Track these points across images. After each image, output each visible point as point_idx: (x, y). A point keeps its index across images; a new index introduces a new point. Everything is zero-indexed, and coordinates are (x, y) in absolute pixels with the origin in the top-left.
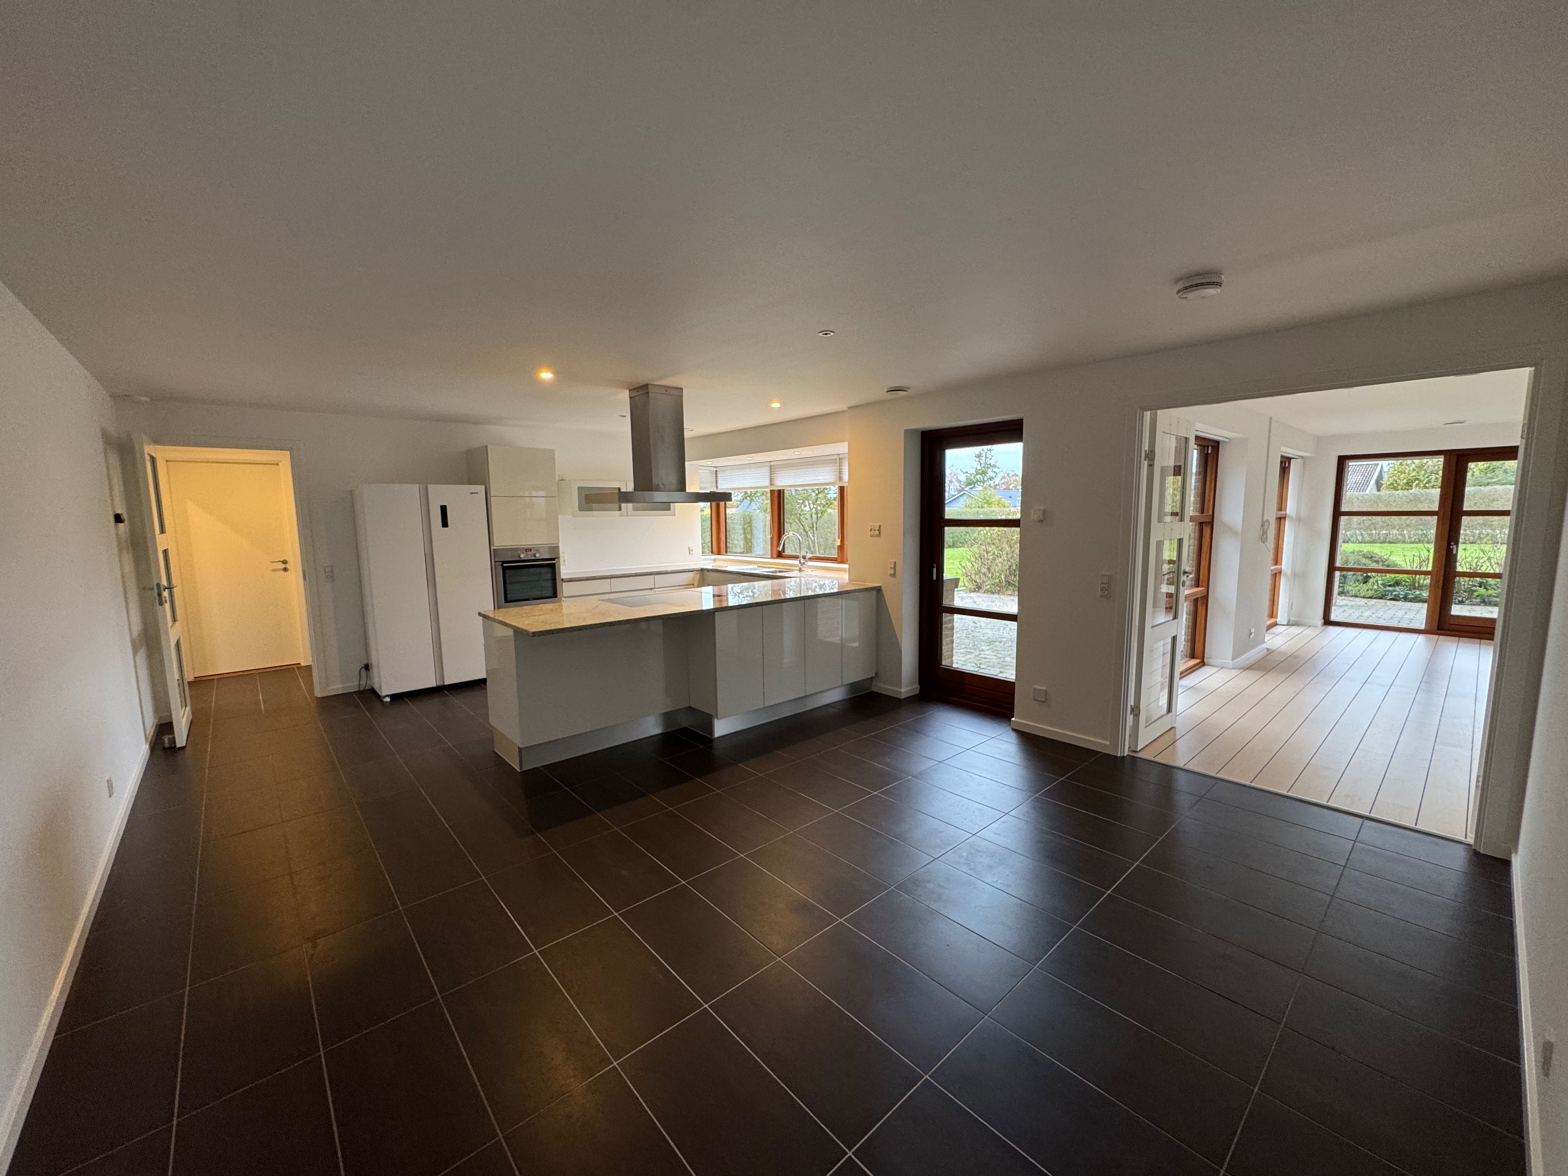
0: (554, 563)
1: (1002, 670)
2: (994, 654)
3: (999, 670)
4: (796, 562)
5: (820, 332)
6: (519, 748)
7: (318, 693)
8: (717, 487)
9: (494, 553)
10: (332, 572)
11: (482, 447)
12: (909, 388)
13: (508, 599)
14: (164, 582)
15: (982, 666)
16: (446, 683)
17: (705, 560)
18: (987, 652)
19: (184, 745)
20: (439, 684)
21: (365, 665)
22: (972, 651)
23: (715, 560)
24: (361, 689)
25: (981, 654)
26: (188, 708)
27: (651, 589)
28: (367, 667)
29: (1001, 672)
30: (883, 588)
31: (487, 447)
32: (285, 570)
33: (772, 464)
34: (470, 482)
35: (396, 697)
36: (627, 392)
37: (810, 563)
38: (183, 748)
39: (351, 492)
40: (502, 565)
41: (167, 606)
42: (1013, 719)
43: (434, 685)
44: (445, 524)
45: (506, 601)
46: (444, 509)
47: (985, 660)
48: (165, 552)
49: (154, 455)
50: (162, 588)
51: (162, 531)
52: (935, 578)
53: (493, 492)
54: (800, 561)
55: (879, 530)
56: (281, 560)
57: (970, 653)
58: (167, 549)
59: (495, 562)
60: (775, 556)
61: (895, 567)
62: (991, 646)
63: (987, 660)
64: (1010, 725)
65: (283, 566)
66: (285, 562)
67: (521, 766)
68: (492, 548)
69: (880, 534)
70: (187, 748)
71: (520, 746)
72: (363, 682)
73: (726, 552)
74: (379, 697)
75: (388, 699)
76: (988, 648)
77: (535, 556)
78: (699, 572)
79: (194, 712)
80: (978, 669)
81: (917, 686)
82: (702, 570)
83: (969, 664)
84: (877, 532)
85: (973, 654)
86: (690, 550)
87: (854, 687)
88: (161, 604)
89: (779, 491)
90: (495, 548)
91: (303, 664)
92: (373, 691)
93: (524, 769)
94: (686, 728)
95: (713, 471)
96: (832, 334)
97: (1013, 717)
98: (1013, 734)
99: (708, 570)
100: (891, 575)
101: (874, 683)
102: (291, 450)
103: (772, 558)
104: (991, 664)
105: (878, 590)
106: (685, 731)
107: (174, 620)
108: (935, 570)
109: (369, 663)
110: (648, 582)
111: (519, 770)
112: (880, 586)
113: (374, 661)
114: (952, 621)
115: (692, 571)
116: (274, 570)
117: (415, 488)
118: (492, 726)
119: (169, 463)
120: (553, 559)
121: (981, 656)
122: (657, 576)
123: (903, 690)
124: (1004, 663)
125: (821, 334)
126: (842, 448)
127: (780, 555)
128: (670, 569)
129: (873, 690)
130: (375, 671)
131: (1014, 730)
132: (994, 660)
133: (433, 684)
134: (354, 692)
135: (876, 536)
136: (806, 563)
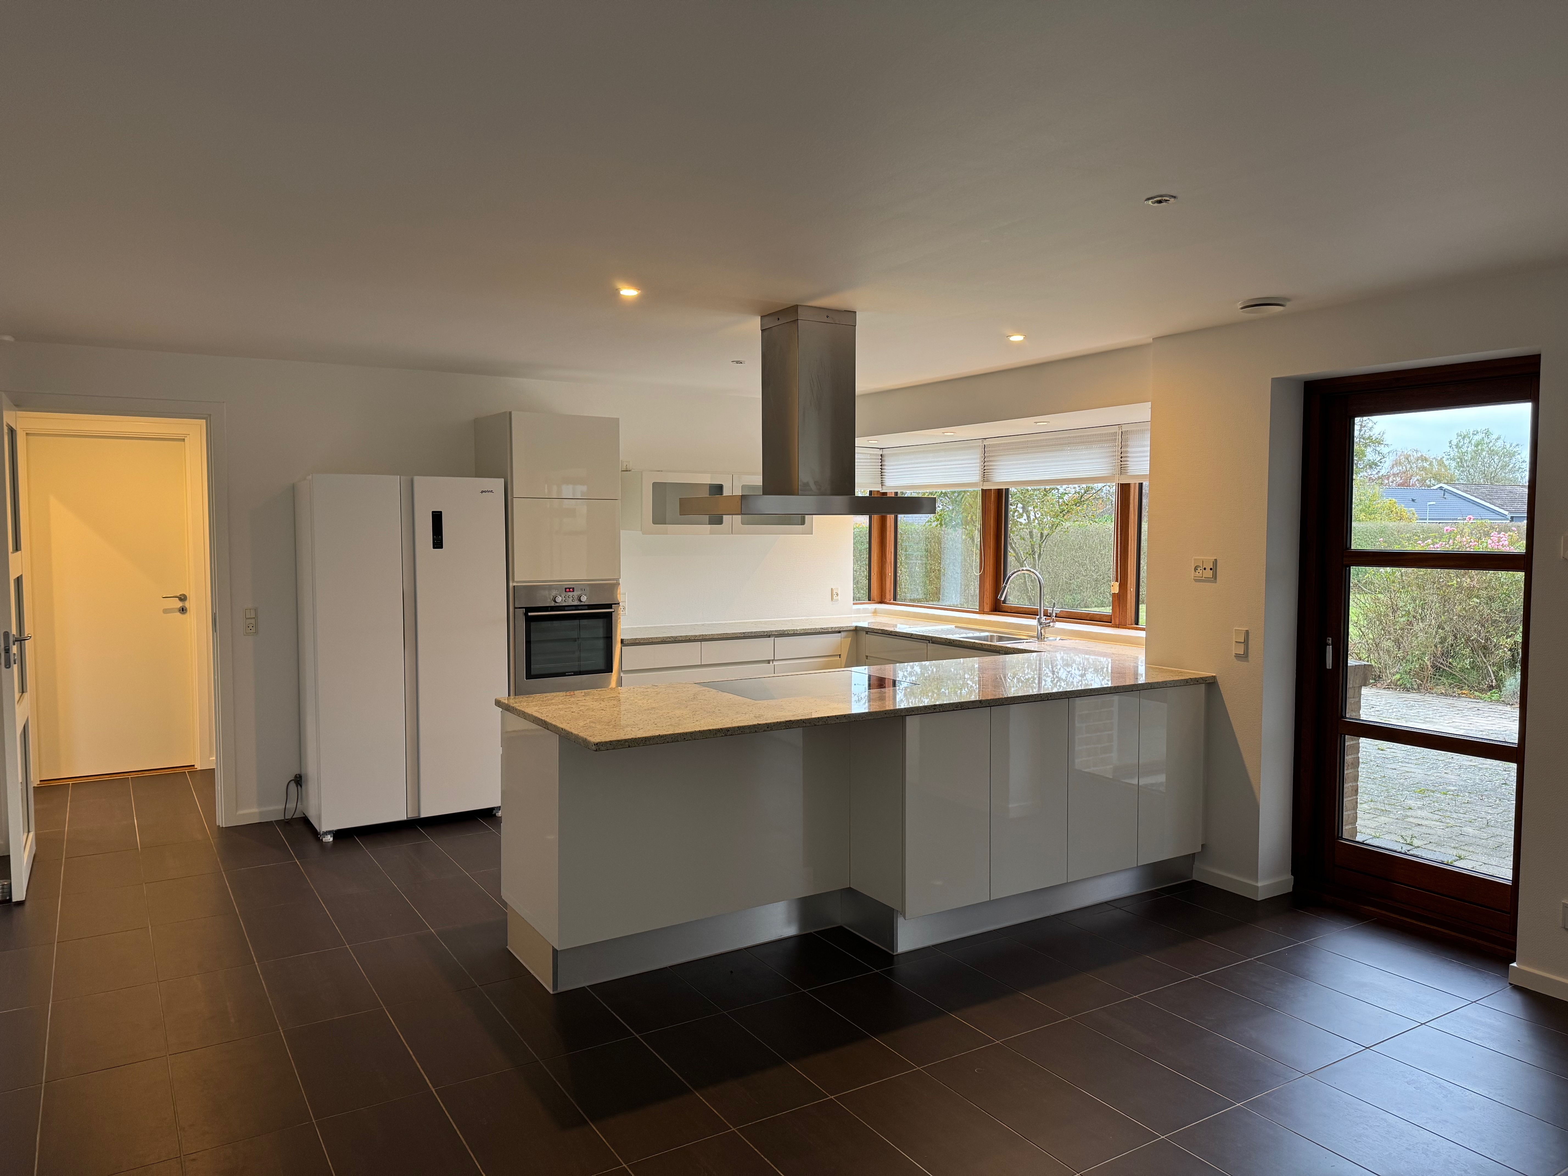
0: (611, 613)
1: (1463, 853)
2: (1437, 817)
3: (1455, 852)
4: (1033, 622)
5: (1148, 199)
6: (555, 951)
7: (222, 821)
8: (882, 484)
9: (513, 593)
10: (256, 618)
11: (505, 412)
12: (1288, 300)
13: (533, 673)
14: (14, 631)
15: (1416, 842)
16: (423, 815)
17: (858, 611)
18: (1419, 813)
19: (24, 899)
20: (412, 815)
21: (296, 776)
22: (1388, 808)
23: (875, 612)
24: (288, 817)
25: (1408, 816)
26: (32, 834)
27: (768, 662)
28: (299, 780)
29: (1460, 858)
30: (1219, 681)
31: (510, 413)
32: (183, 610)
33: (986, 443)
34: (480, 472)
35: (342, 835)
36: (759, 319)
37: (1059, 625)
38: (20, 904)
39: (293, 489)
40: (526, 614)
41: (15, 668)
42: (1514, 964)
43: (404, 818)
44: (438, 543)
45: (529, 676)
46: (437, 518)
47: (1418, 829)
48: (19, 581)
49: (14, 427)
50: (11, 639)
51: (17, 548)
52: (1329, 665)
53: (518, 490)
54: (1039, 620)
55: (1214, 569)
56: (178, 595)
57: (1384, 812)
58: (22, 575)
59: (515, 608)
60: (987, 609)
61: (1246, 642)
62: (1426, 801)
63: (1423, 830)
64: (1507, 974)
65: (180, 604)
66: (183, 598)
67: (555, 986)
68: (511, 584)
69: (1215, 576)
70: (27, 904)
71: (557, 948)
72: (291, 805)
73: (895, 599)
74: (316, 834)
75: (329, 839)
76: (1420, 803)
77: (580, 600)
78: (851, 633)
79: (38, 840)
80: (1409, 847)
81: (1288, 877)
82: (857, 630)
83: (1387, 837)
84: (1209, 574)
85: (1391, 815)
86: (833, 594)
87: (1156, 870)
88: (8, 665)
89: (999, 491)
90: (515, 584)
91: (198, 767)
92: (305, 821)
93: (561, 989)
94: (840, 929)
95: (876, 455)
96: (1172, 200)
97: (1514, 961)
98: (1516, 997)
99: (868, 631)
100: (1237, 656)
101: (1197, 864)
102: (208, 418)
103: (982, 612)
104: (1434, 839)
105: (1210, 684)
106: (839, 933)
107: (23, 691)
108: (1329, 649)
109: (303, 773)
110: (763, 649)
111: (551, 992)
112: (1214, 677)
113: (311, 770)
114: (1357, 749)
115: (839, 632)
116: (166, 611)
117: (393, 483)
118: (505, 904)
119: (30, 437)
120: (609, 606)
121: (1411, 820)
122: (779, 640)
123: (1260, 884)
124: (1462, 838)
125: (1150, 202)
126: (1142, 412)
127: (997, 607)
128: (799, 627)
129: (1195, 877)
130: (311, 787)
131: (1516, 988)
132: (1440, 832)
133: (401, 816)
134: (277, 822)
135: (1207, 580)
136: (1051, 624)
